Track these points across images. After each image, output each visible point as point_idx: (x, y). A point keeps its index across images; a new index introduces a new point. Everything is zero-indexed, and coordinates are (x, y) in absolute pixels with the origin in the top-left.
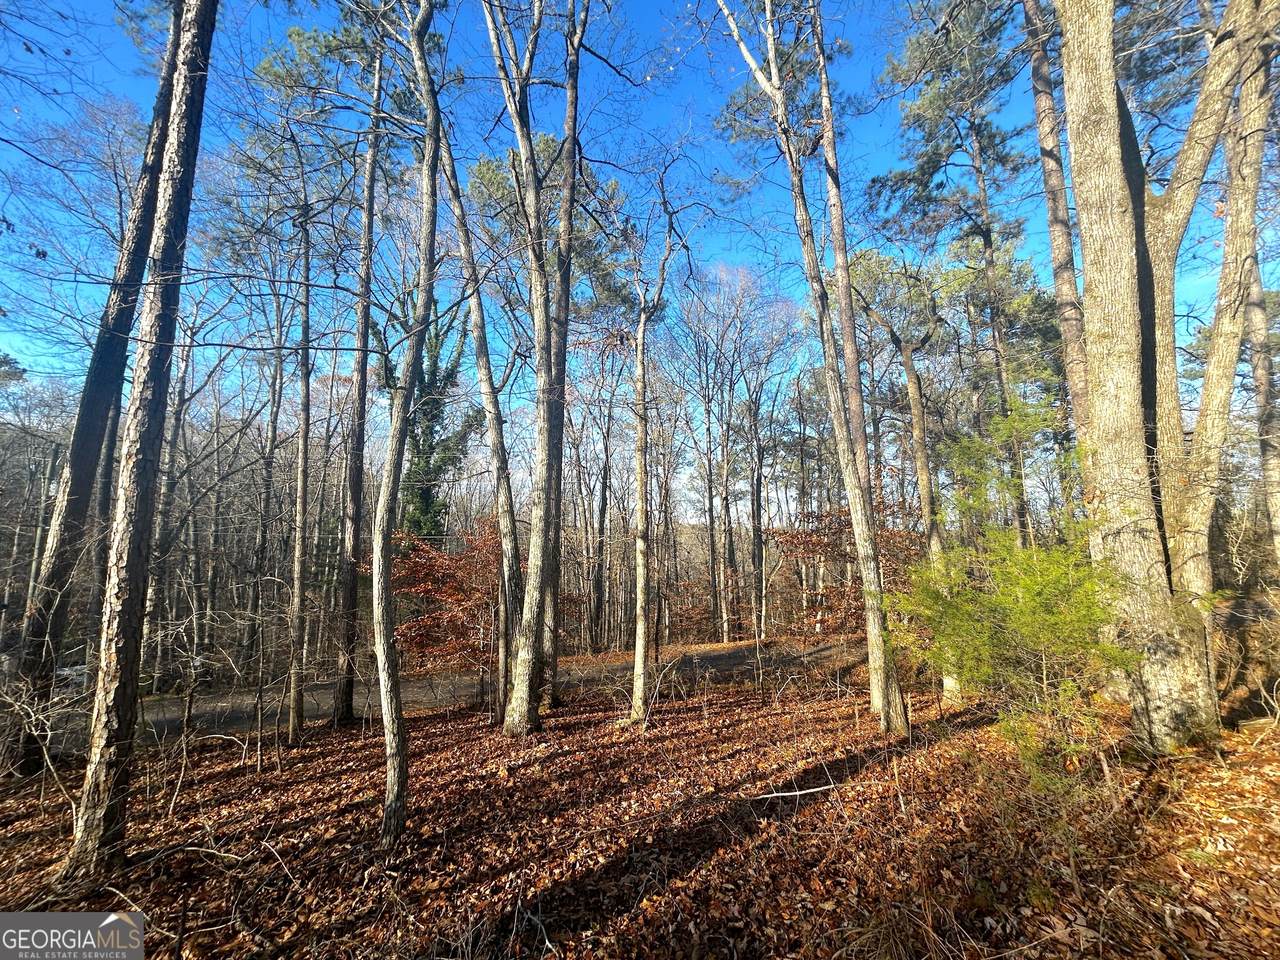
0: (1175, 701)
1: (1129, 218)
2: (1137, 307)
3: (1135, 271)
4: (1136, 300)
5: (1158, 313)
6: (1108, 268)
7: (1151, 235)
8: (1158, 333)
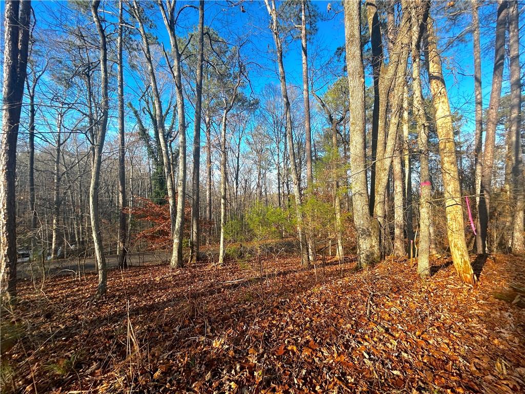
0: (368, 251)
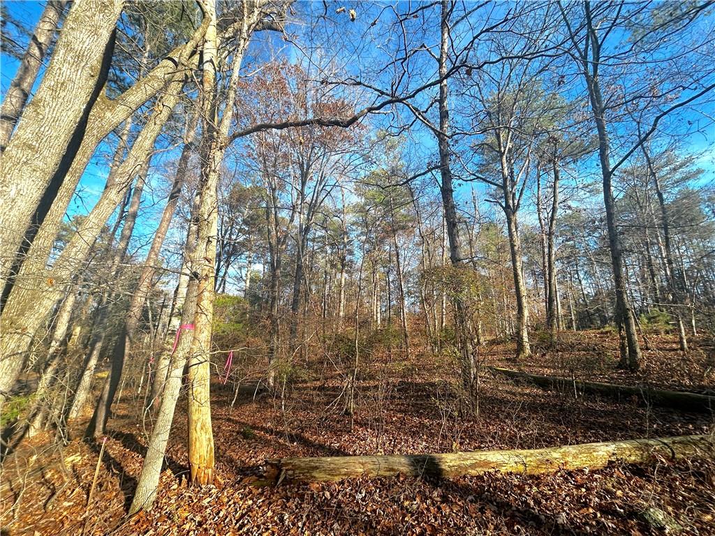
1: (92, 82)
2: (66, 144)
3: (78, 120)
4: (69, 139)
5: (74, 165)
6: (60, 100)
7: (93, 115)
8: (67, 178)
